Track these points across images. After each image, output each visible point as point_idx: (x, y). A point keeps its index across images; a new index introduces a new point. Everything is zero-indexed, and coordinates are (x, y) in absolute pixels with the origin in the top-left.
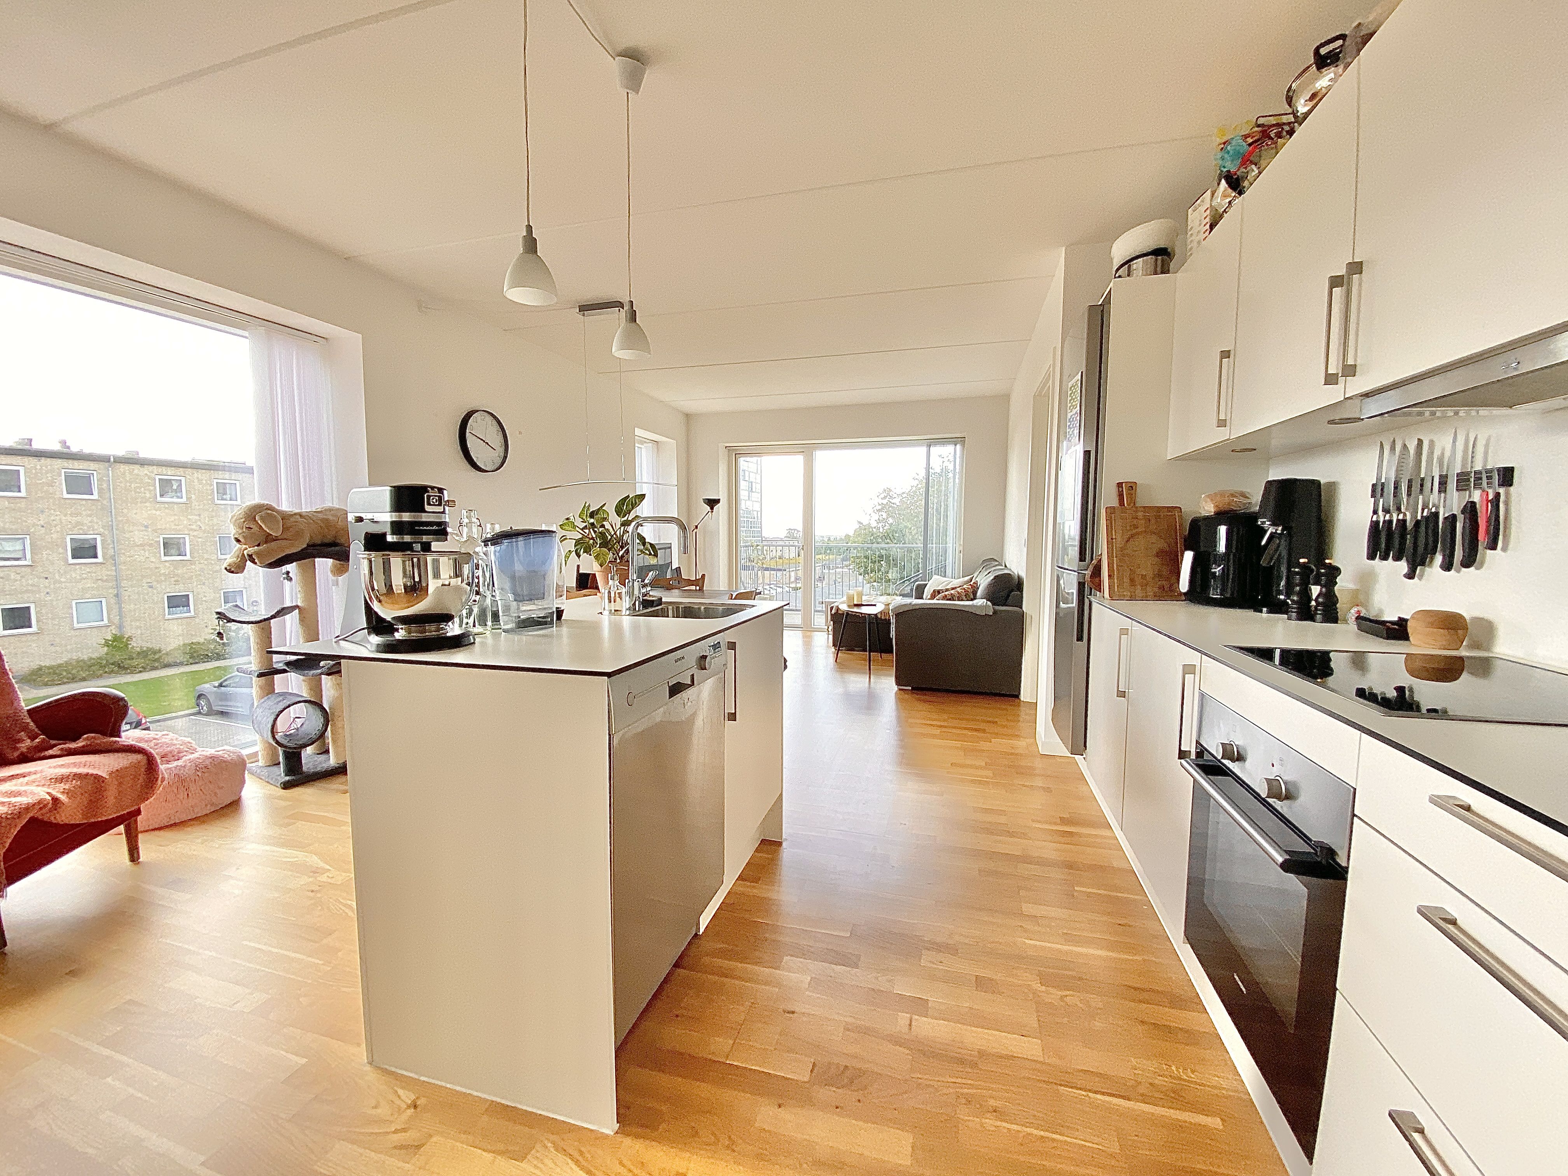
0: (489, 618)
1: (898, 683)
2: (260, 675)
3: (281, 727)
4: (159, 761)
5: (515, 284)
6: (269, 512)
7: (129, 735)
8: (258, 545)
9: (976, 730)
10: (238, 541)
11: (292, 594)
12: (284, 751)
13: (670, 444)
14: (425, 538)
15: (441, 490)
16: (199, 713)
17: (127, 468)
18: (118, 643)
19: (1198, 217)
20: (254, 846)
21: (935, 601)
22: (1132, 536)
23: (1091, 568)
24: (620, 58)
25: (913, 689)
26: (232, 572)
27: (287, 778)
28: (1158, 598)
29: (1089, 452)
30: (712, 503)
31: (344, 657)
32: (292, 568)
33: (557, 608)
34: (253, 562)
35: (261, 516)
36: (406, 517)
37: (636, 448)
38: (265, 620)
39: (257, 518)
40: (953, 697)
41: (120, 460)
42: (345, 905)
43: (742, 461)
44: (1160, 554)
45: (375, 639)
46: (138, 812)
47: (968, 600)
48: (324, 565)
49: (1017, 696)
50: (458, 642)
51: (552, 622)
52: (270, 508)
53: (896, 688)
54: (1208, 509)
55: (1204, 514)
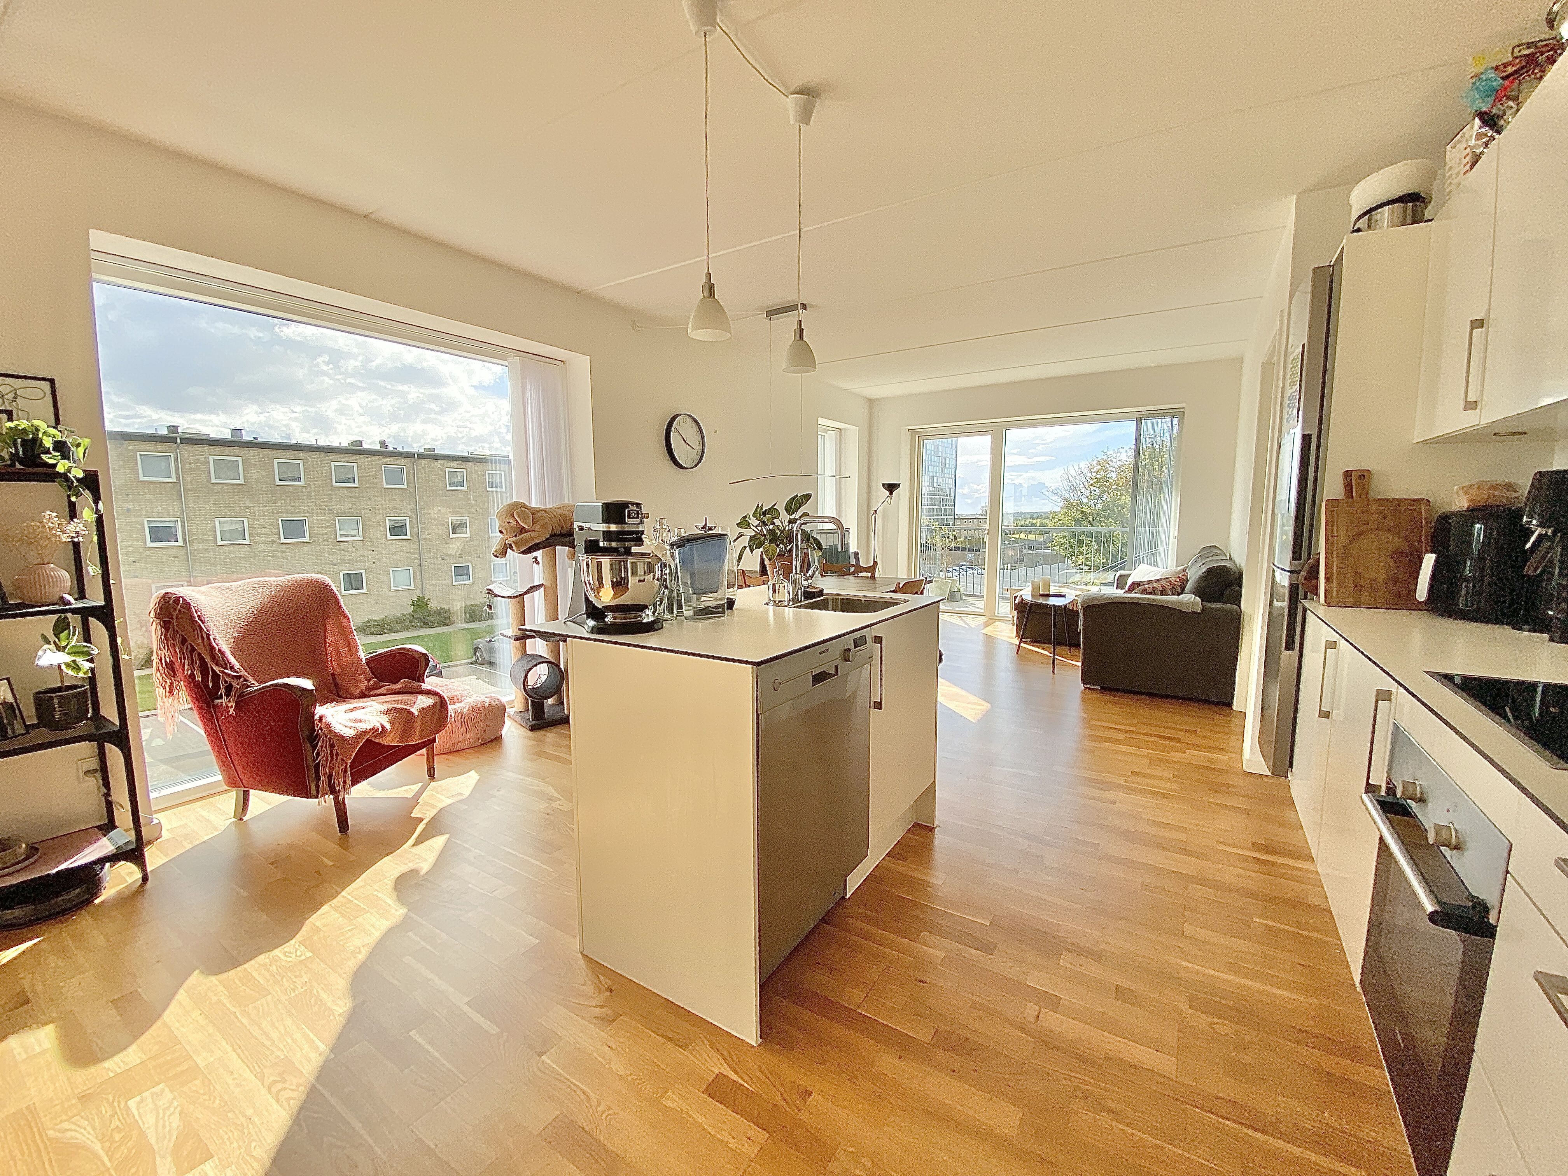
0: (675, 606)
1: (1084, 681)
2: (517, 639)
3: (531, 682)
4: (448, 702)
5: (696, 328)
6: (523, 509)
7: (430, 683)
8: (516, 536)
9: (1170, 739)
10: (501, 532)
11: (539, 575)
12: (532, 701)
13: (853, 432)
14: (627, 544)
15: (638, 505)
16: (476, 662)
17: (426, 463)
18: (420, 604)
19: (1456, 155)
20: (510, 774)
21: (1133, 595)
22: (1361, 533)
23: (1306, 567)
24: (793, 96)
25: (1102, 688)
26: (498, 557)
27: (534, 722)
28: (1389, 606)
29: (1310, 436)
30: (891, 488)
31: (569, 636)
32: (538, 554)
33: (728, 599)
34: (512, 549)
35: (517, 512)
36: (613, 527)
37: (819, 436)
38: (520, 595)
39: (515, 514)
40: (1147, 700)
41: (421, 456)
42: (570, 828)
43: (928, 444)
44: (1397, 555)
45: (591, 623)
46: (434, 740)
47: (1173, 595)
48: (562, 551)
49: (1230, 705)
50: (649, 628)
51: (723, 612)
52: (524, 506)
53: (1082, 686)
54: (1462, 503)
55: (1455, 508)
